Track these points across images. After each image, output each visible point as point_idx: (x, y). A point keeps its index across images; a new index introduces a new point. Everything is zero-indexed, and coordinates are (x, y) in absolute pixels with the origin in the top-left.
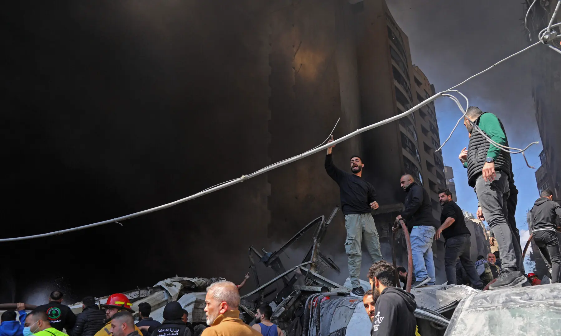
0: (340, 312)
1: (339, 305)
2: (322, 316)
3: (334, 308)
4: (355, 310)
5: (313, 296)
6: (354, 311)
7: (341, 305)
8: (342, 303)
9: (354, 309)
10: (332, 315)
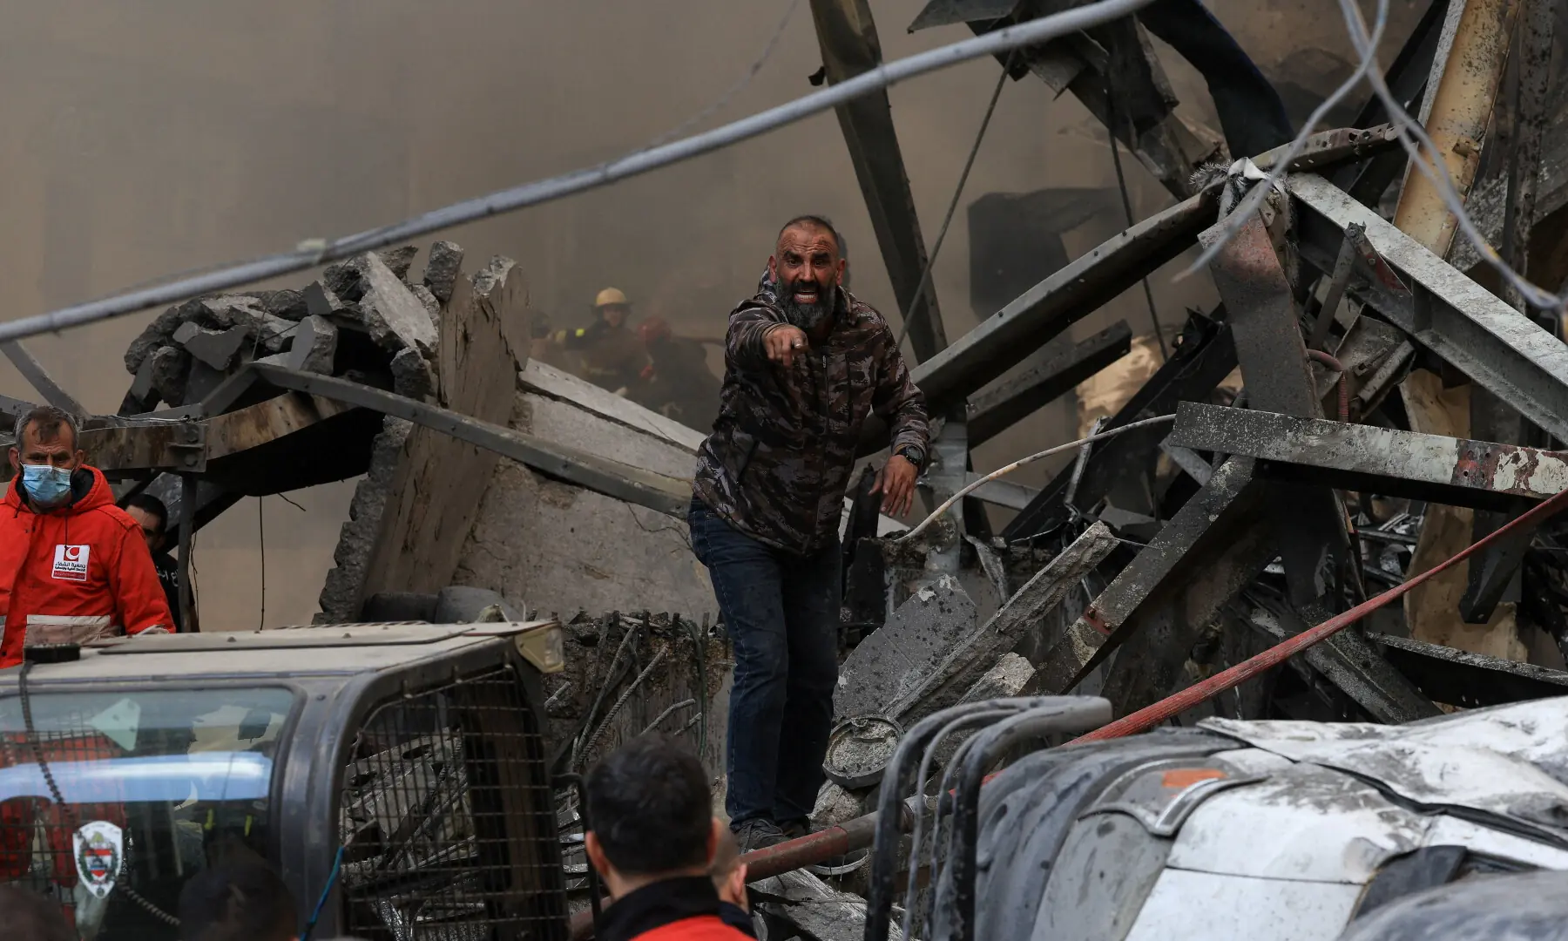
0: (1093, 854)
1: (1094, 807)
2: (986, 868)
3: (1060, 818)
4: (1179, 850)
5: (941, 725)
6: (1167, 856)
7: (1105, 806)
8: (1121, 790)
9: (1172, 837)
10: (1044, 871)
